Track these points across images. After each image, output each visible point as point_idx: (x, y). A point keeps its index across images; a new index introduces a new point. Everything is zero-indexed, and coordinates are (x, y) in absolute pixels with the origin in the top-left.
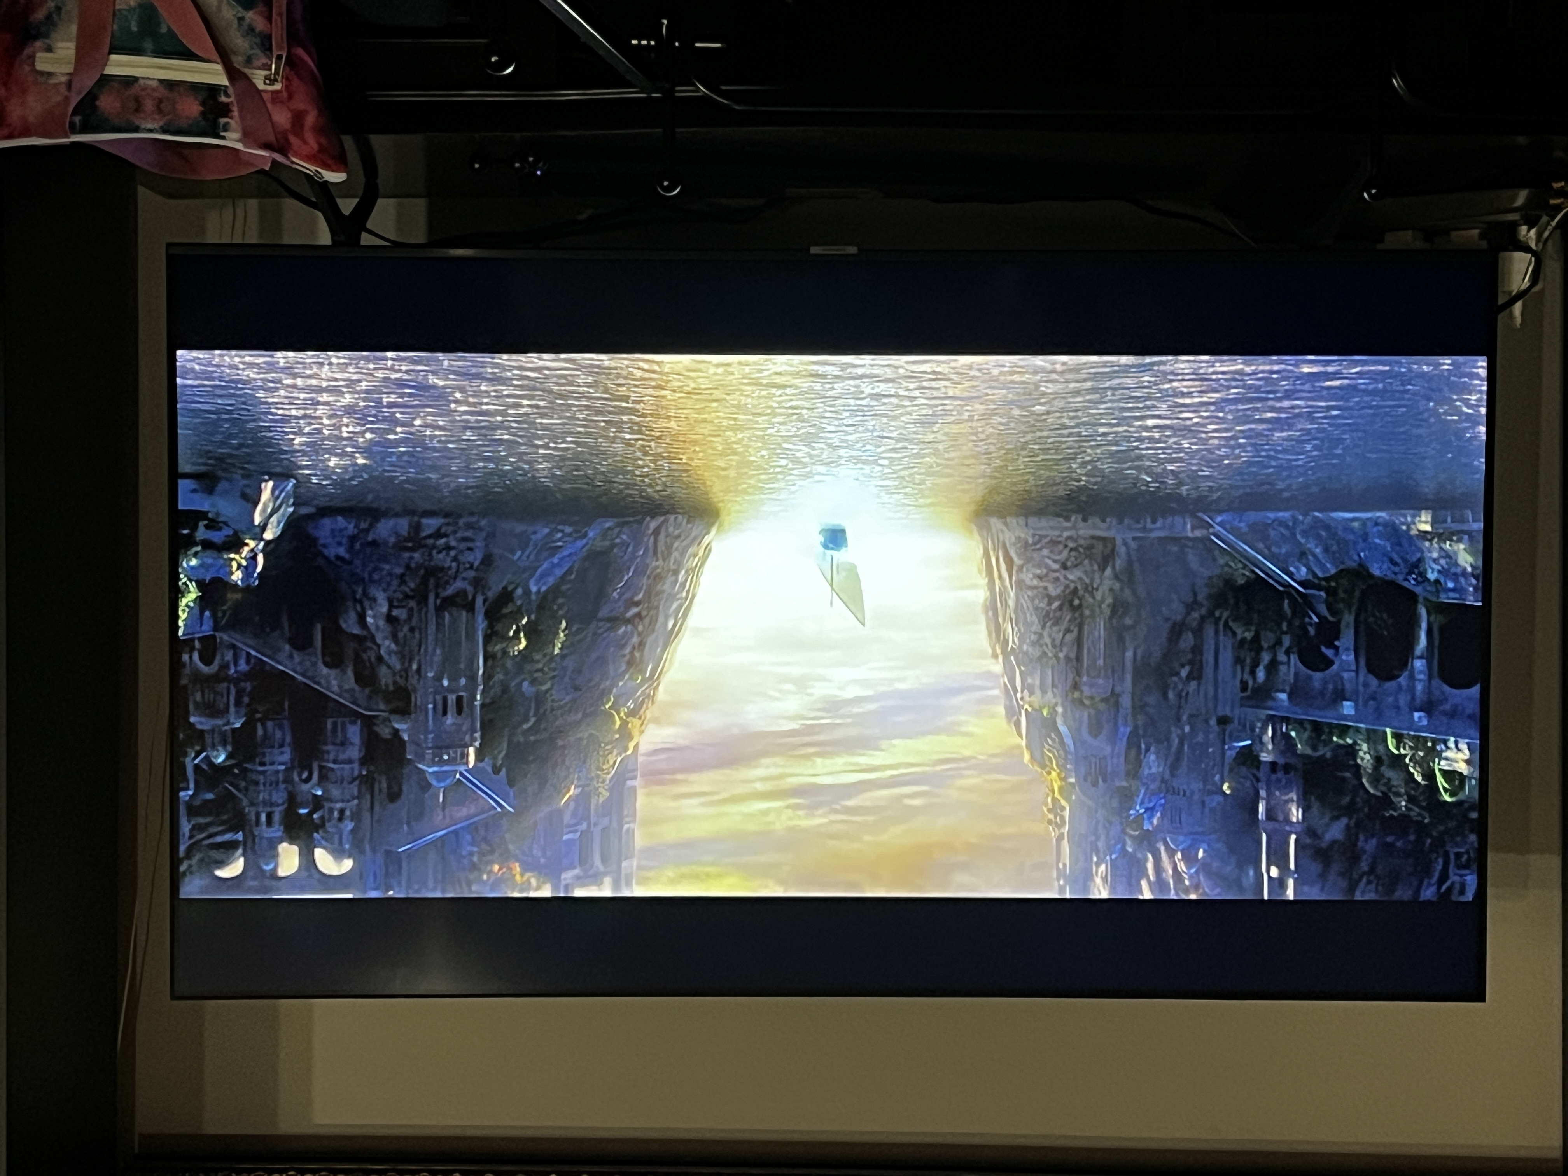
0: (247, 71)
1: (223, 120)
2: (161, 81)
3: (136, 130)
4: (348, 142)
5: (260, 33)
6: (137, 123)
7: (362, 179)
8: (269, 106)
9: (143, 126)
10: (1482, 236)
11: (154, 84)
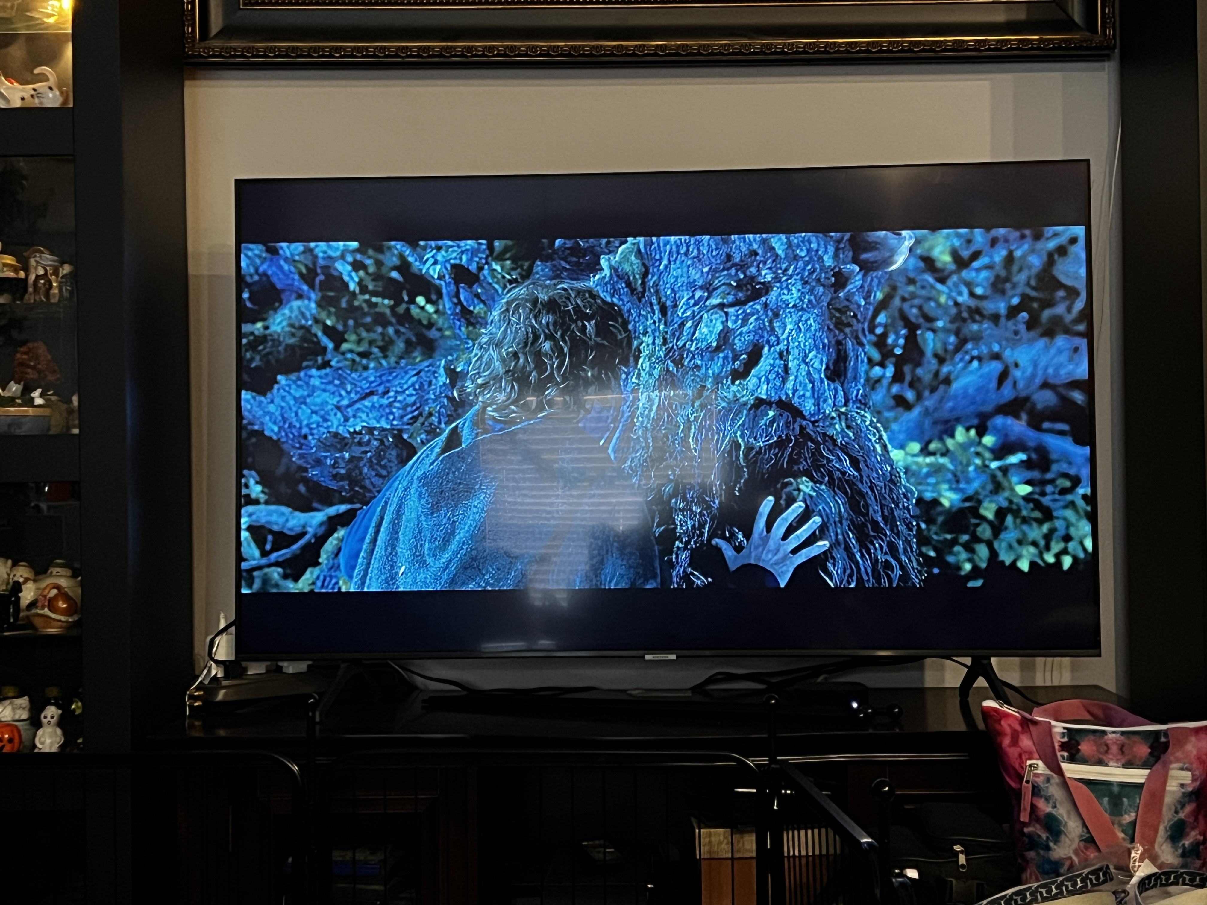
0: (1049, 772)
1: (1065, 739)
2: (1107, 765)
3: (1123, 733)
4: (981, 726)
5: (1041, 797)
6: (1122, 738)
7: (970, 699)
8: (1034, 750)
9: (1119, 735)
10: (245, 669)
11: (1111, 764)
